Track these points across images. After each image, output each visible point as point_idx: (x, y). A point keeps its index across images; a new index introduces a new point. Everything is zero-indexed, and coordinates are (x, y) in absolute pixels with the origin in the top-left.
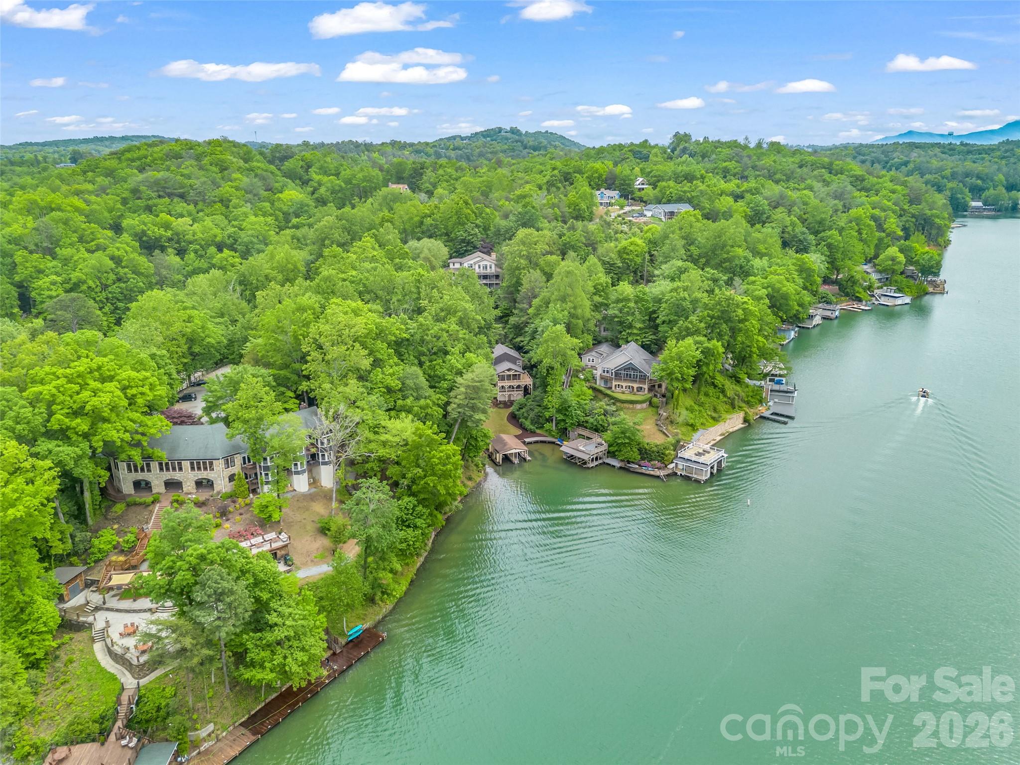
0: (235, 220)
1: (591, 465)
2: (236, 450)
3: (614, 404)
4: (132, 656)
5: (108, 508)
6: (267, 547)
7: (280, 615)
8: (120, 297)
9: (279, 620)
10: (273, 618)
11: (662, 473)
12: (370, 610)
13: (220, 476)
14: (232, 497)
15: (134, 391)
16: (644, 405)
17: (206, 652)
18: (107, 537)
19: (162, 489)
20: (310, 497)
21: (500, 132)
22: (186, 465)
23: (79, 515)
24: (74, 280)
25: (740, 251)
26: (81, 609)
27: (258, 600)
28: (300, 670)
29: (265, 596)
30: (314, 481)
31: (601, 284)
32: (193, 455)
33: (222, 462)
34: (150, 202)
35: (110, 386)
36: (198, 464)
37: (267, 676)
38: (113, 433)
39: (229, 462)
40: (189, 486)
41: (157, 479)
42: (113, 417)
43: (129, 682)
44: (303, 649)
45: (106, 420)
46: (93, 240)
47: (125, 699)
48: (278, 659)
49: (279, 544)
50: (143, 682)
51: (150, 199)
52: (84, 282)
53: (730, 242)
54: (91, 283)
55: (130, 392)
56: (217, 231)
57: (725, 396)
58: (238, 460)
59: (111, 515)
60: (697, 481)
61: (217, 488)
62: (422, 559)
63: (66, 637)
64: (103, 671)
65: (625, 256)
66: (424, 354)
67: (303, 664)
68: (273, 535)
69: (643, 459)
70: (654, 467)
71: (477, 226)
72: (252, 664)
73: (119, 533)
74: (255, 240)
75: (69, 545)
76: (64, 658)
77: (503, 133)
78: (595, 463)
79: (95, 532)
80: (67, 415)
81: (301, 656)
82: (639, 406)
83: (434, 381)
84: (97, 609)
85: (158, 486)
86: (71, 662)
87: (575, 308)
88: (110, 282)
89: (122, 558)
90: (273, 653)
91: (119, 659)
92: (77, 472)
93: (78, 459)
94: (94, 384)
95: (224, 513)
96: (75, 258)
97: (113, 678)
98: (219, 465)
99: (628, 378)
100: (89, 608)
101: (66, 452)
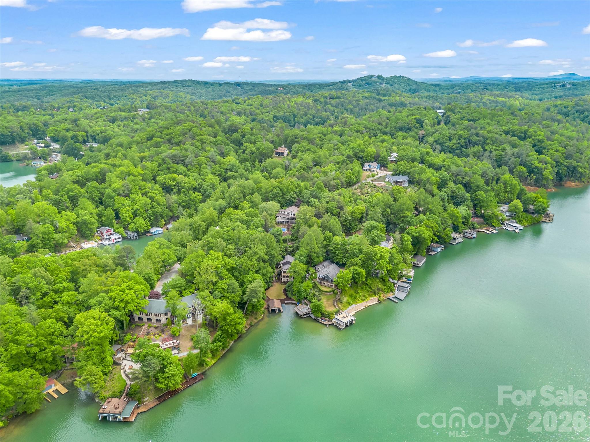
0: (203, 175)
1: (303, 317)
2: (168, 311)
3: (319, 292)
4: (130, 376)
5: (131, 325)
6: (172, 345)
7: (169, 370)
8: (152, 214)
9: (168, 371)
10: (166, 370)
11: (327, 323)
12: (202, 368)
13: (163, 319)
14: (166, 325)
15: (138, 293)
16: (331, 293)
17: (145, 379)
18: (129, 337)
19: (146, 321)
20: (192, 326)
21: (371, 77)
22: (153, 314)
23: (122, 328)
24: (135, 209)
25: (409, 214)
26: (119, 358)
27: (163, 364)
28: (172, 386)
29: (165, 363)
30: (195, 320)
31: (327, 237)
32: (155, 312)
33: (164, 314)
34: (169, 166)
35: (132, 291)
36: (156, 315)
37: (162, 386)
38: (131, 307)
39: (166, 314)
40: (154, 320)
41: (145, 317)
42: (131, 302)
43: (128, 382)
44: (174, 380)
45: (130, 303)
46: (144, 189)
47: (126, 387)
48: (166, 382)
49: (177, 344)
50: (132, 383)
51: (169, 164)
52: (139, 209)
53: (405, 209)
54: (141, 210)
55: (137, 293)
56: (194, 182)
57: (371, 289)
58: (169, 314)
59: (131, 328)
60: (340, 329)
61: (162, 322)
62: (225, 351)
63: (115, 367)
64: (122, 378)
65: (354, 214)
66: (242, 271)
67: (173, 384)
68: (175, 341)
69: (322, 317)
70: (326, 320)
71: (296, 193)
72: (160, 383)
73: (133, 335)
74: (208, 188)
75: (118, 338)
76: (114, 373)
77: (373, 79)
78: (305, 316)
79: (126, 333)
80: (119, 302)
81: (173, 382)
82: (328, 294)
83: (242, 285)
84: (124, 359)
85: (145, 320)
86: (115, 374)
87: (311, 249)
88: (149, 209)
89: (132, 344)
90: (165, 380)
91: (126, 375)
92: (121, 319)
93: (121, 316)
94: (127, 291)
95: (163, 331)
96: (137, 199)
97: (125, 381)
98: (163, 315)
99: (327, 281)
100: (122, 359)
101: (117, 313)
